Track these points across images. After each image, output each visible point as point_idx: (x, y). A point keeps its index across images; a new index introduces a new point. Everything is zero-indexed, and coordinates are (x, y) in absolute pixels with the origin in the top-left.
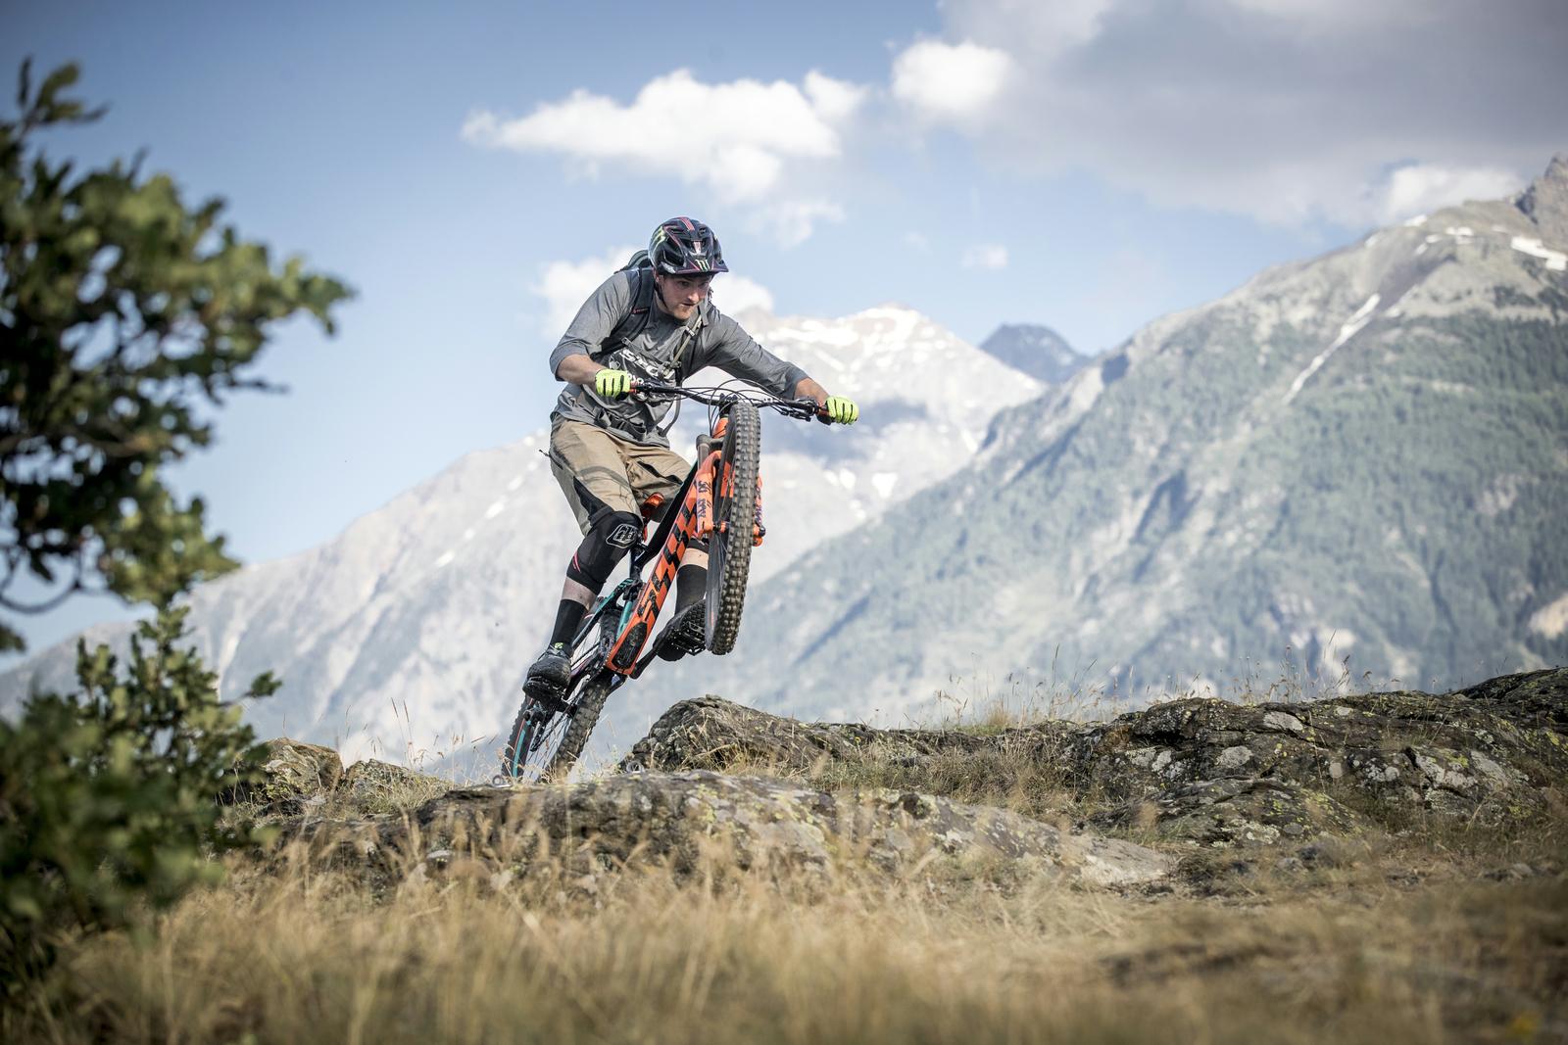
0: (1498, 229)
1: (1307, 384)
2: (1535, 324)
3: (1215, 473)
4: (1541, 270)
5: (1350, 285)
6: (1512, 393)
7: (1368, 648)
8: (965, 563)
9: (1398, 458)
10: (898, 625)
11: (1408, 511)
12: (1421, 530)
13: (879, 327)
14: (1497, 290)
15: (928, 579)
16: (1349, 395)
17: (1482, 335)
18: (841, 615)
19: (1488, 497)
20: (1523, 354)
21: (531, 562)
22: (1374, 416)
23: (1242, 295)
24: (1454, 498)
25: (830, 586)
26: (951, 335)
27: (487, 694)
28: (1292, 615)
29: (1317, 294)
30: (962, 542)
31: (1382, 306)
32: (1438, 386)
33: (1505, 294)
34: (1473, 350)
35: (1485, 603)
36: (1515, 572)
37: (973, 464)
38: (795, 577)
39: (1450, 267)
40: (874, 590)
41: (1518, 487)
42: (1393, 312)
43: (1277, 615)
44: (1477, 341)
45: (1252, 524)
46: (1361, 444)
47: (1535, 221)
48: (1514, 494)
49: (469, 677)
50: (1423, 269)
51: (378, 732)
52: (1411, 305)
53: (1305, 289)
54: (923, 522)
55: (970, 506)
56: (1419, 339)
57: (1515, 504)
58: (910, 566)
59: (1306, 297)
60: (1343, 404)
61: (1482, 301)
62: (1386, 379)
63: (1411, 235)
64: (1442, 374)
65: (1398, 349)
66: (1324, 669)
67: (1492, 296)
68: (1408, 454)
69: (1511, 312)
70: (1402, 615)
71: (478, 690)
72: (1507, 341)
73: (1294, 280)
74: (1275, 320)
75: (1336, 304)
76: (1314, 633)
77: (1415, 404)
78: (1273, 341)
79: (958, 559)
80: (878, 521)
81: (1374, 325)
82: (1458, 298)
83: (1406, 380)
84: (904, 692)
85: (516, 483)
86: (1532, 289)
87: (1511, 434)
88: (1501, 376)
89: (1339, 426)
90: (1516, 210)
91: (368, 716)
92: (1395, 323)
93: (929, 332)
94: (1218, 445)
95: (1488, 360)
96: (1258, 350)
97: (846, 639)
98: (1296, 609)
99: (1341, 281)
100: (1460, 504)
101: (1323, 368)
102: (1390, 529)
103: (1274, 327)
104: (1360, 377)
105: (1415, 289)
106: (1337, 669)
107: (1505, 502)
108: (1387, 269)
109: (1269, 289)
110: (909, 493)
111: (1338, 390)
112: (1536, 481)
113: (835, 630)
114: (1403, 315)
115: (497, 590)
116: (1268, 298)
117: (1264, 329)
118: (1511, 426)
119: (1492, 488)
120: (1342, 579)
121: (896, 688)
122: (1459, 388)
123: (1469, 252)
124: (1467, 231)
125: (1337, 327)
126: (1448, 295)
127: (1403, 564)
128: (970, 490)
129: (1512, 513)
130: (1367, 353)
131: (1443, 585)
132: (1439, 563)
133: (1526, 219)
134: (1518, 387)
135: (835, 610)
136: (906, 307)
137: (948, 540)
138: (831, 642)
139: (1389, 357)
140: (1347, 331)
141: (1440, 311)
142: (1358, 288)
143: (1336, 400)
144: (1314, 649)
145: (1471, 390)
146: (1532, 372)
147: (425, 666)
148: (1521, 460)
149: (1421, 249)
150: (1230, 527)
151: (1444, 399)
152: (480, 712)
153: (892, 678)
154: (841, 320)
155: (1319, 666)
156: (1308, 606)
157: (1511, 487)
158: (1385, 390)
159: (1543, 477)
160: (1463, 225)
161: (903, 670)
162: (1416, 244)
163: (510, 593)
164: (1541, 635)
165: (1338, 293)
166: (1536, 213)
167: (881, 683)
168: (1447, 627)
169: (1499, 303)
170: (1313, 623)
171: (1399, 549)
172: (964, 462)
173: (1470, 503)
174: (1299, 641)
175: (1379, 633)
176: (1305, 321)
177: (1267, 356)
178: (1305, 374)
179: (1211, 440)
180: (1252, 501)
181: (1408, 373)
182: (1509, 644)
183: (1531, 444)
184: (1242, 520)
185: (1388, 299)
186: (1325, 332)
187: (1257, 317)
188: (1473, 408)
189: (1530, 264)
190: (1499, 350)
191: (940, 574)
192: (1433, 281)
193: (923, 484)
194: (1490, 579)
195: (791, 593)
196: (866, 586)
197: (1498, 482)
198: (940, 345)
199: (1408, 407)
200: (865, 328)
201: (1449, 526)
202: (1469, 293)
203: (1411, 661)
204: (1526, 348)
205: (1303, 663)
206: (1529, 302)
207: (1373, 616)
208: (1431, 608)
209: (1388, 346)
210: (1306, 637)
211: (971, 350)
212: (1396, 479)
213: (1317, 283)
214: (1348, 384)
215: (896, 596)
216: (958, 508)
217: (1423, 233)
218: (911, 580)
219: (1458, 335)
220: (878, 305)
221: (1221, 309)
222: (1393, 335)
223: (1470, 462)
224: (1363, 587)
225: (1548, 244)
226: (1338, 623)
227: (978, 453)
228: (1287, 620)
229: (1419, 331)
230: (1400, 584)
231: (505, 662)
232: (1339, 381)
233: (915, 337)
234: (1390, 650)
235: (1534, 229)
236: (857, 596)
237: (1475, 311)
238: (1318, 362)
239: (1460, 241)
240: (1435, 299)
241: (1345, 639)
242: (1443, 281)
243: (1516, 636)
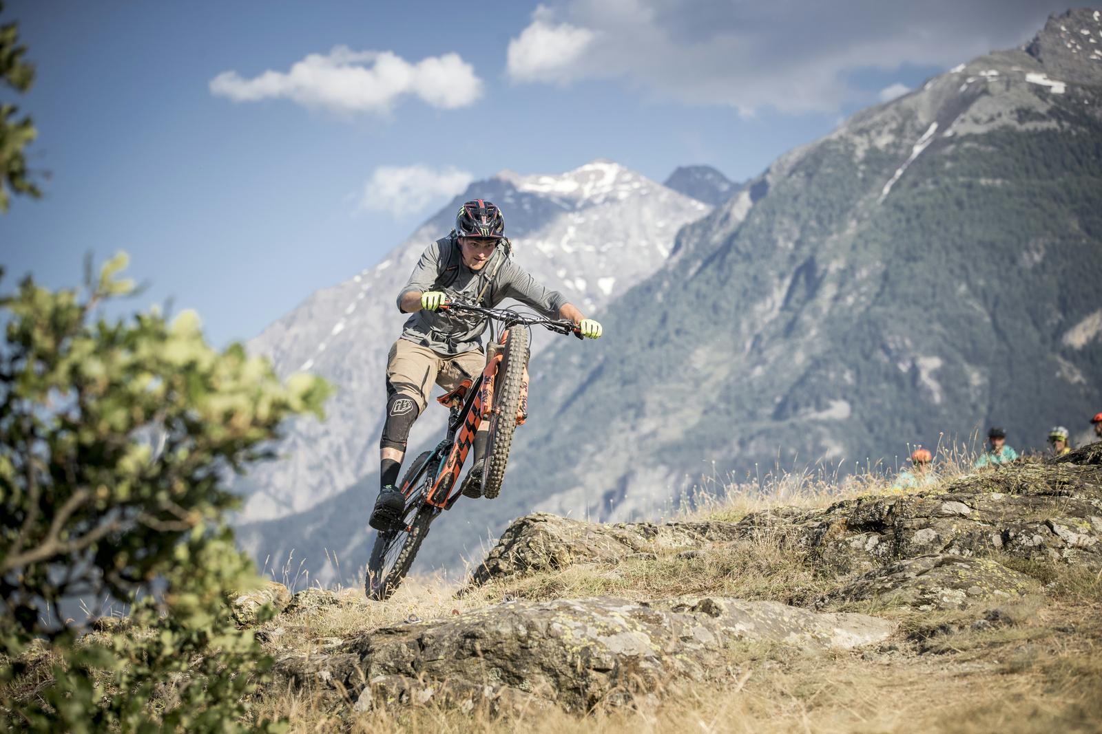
0: (1015, 69)
1: (893, 188)
2: (1047, 132)
3: (835, 257)
4: (1049, 94)
5: (916, 118)
6: (1035, 181)
7: (952, 368)
8: (668, 335)
9: (960, 234)
10: (625, 382)
11: (971, 269)
12: (981, 282)
13: (592, 177)
14: (1019, 111)
15: (643, 349)
16: (922, 194)
17: (1011, 144)
18: (585, 379)
19: (1025, 255)
20: (1040, 154)
21: (367, 362)
22: (941, 207)
23: (843, 131)
24: (1002, 258)
25: (575, 359)
26: (643, 178)
27: (345, 457)
28: (898, 349)
29: (894, 125)
30: (664, 320)
31: (940, 130)
32: (983, 181)
33: (1024, 114)
34: (1006, 155)
35: (1030, 329)
36: (1049, 306)
37: (667, 265)
38: (551, 356)
39: (985, 99)
40: (606, 359)
41: (1046, 247)
42: (949, 133)
43: (887, 351)
44: (1008, 148)
45: (864, 289)
46: (934, 227)
47: (1040, 61)
48: (1043, 252)
49: (331, 445)
50: (965, 102)
51: (272, 490)
52: (960, 127)
53: (885, 123)
54: (636, 309)
55: (667, 296)
56: (968, 150)
57: (1044, 258)
58: (629, 341)
59: (886, 129)
60: (919, 200)
61: (1008, 120)
62: (947, 180)
63: (956, 79)
64: (986, 174)
65: (954, 158)
66: (924, 384)
67: (1015, 116)
68: (968, 231)
69: (1030, 126)
70: (973, 342)
71: (338, 455)
72: (1028, 146)
73: (878, 118)
74: (866, 146)
75: (908, 132)
76: (913, 360)
77: (969, 196)
78: (866, 161)
79: (662, 333)
80: (605, 311)
81: (937, 143)
82: (992, 119)
83: (961, 179)
84: (633, 428)
85: (351, 309)
86: (1043, 109)
87: (1037, 210)
88: (1027, 170)
89: (918, 216)
90: (1027, 55)
91: (264, 478)
92: (950, 140)
93: (628, 177)
94: (835, 237)
95: (1017, 160)
96: (857, 169)
97: (590, 396)
98: (900, 345)
99: (910, 115)
100: (1007, 261)
101: (903, 176)
102: (960, 284)
103: (866, 151)
104: (929, 181)
105: (962, 116)
106: (933, 385)
107: (1037, 258)
108: (941, 103)
109: (861, 125)
110: (624, 290)
111: (915, 191)
112: (1058, 241)
113: (582, 389)
114: (955, 134)
115: (345, 384)
116: (860, 132)
117: (860, 153)
118: (1036, 205)
119: (1028, 249)
120: (930, 321)
121: (627, 425)
122: (998, 182)
123: (997, 87)
124: (994, 73)
125: (910, 148)
126: (985, 118)
127: (971, 307)
128: (666, 284)
129: (1043, 265)
130: (932, 164)
131: (1000, 320)
132: (996, 304)
133: (1035, 61)
134: (1039, 178)
135: (580, 376)
136: (609, 161)
137: (654, 320)
138: (580, 399)
139: (948, 165)
140: (918, 149)
141: (980, 130)
142: (922, 119)
143: (914, 198)
144: (915, 371)
145: (1007, 182)
146: (1048, 166)
147: (300, 442)
148: (1046, 227)
149: (963, 88)
150: (849, 293)
151: (990, 190)
152: (341, 470)
153: (624, 419)
154: (566, 175)
155: (919, 384)
156: (908, 342)
157: (1041, 247)
158: (947, 188)
159: (1062, 238)
160: (991, 69)
161: (632, 413)
162: (959, 85)
163: (354, 385)
164: (1071, 347)
165: (909, 123)
166: (1041, 55)
167: (618, 424)
168: (1005, 348)
169: (1021, 120)
170: (912, 354)
171: (967, 297)
172: (660, 264)
173: (1013, 261)
174: (904, 367)
175: (959, 357)
176: (888, 145)
177: (864, 172)
178: (891, 182)
179: (830, 234)
180: (863, 273)
181: (963, 175)
182: (1050, 356)
183: (1053, 216)
184: (857, 287)
185: (944, 124)
186: (902, 152)
187: (854, 146)
188: (1009, 194)
189: (1040, 91)
190: (1024, 153)
191: (651, 344)
192: (974, 110)
193: (633, 283)
194: (1032, 312)
195: (549, 367)
196: (601, 357)
197: (1031, 244)
198: (636, 185)
199: (965, 198)
200: (583, 178)
201: (1000, 278)
202: (1000, 115)
203: (983, 374)
204: (1042, 149)
205: (908, 383)
206: (1041, 117)
207: (953, 345)
208: (993, 336)
209: (947, 158)
210: (909, 364)
211: (658, 187)
212: (960, 249)
213: (894, 118)
214: (921, 185)
215: (622, 362)
216: (659, 297)
217: (964, 77)
218: (632, 349)
219: (994, 145)
220: (590, 161)
221: (828, 142)
222: (950, 149)
223: (1011, 232)
224: (945, 326)
225: (1051, 76)
226: (929, 353)
227: (670, 257)
228: (894, 354)
229: (967, 145)
230: (970, 321)
231: (355, 433)
232: (915, 184)
233: (618, 181)
234: (967, 368)
235: (1040, 67)
236: (595, 365)
237: (1005, 127)
238: (899, 172)
239: (990, 80)
240: (977, 121)
241: (934, 363)
242: (981, 108)
243: (1054, 350)
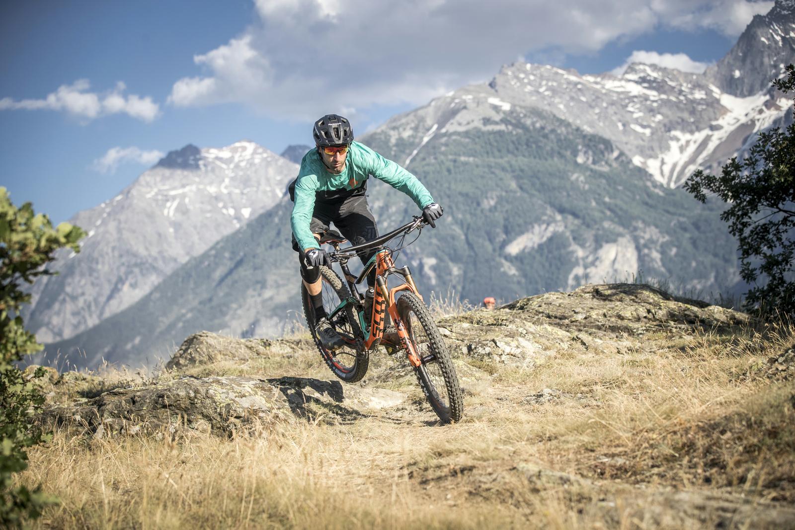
0: (482, 95)
1: (412, 161)
2: (500, 133)
3: (378, 199)
4: (501, 110)
5: (425, 121)
6: (492, 159)
7: (442, 264)
8: (281, 242)
9: (449, 188)
10: (255, 269)
11: (454, 208)
12: (460, 216)
13: (240, 150)
14: (484, 119)
15: (266, 250)
16: (428, 165)
17: (479, 137)
18: (233, 266)
19: (485, 201)
20: (495, 144)
21: (107, 254)
22: (439, 172)
23: (384, 128)
24: (472, 203)
25: (227, 255)
26: (269, 151)
27: (93, 308)
28: (412, 253)
29: (413, 125)
30: (279, 233)
31: (439, 129)
32: (463, 159)
33: (487, 121)
34: (476, 144)
35: (487, 243)
36: (498, 230)
37: (281, 202)
38: (213, 252)
39: (464, 112)
40: (245, 255)
41: (497, 197)
42: (444, 131)
43: (406, 254)
44: (477, 140)
45: (393, 218)
46: (434, 184)
47: (496, 91)
48: (495, 200)
49: (85, 301)
50: (454, 113)
51: (51, 326)
52: (450, 127)
53: (408, 124)
54: (263, 227)
55: (281, 219)
56: (454, 141)
57: (497, 203)
58: (258, 245)
59: (408, 127)
60: (426, 168)
61: (478, 124)
62: (442, 157)
63: (448, 100)
64: (464, 154)
65: (446, 145)
66: (426, 274)
67: (482, 121)
68: (453, 186)
69: (490, 128)
70: (455, 250)
71: (89, 307)
72: (489, 139)
73: (404, 121)
74: (397, 137)
75: (421, 129)
76: (420, 260)
77: (455, 167)
78: (397, 145)
79: (278, 241)
80: (245, 228)
81: (437, 136)
82: (468, 123)
83: (450, 157)
84: (260, 295)
85: (99, 223)
86: (497, 118)
87: (493, 176)
88: (488, 153)
89: (425, 177)
90: (489, 88)
91: (46, 319)
92: (445, 135)
93: (260, 150)
94: (378, 188)
95: (482, 147)
96: (391, 150)
97: (235, 276)
98: (413, 251)
99: (422, 120)
100: (475, 204)
101: (417, 154)
102: (448, 217)
103: (397, 140)
104: (432, 157)
105: (452, 121)
106: (431, 274)
107: (492, 203)
108: (440, 114)
109: (394, 124)
110: (256, 215)
111: (424, 163)
112: (504, 194)
113: (231, 272)
114: (447, 132)
115: (94, 266)
116: (394, 128)
117: (393, 141)
118: (493, 173)
119: (487, 198)
120: (430, 237)
121: (255, 293)
122: (471, 159)
123: (471, 105)
124: (470, 97)
125: (422, 138)
126: (464, 122)
127: (454, 230)
128: (280, 213)
129: (495, 207)
130: (434, 148)
131: (470, 237)
132: (468, 229)
133: (493, 91)
134: (494, 157)
135: (230, 264)
136: (250, 141)
137: (273, 233)
138: (230, 278)
139: (443, 149)
140: (426, 139)
141: (461, 129)
142: (429, 122)
143: (423, 167)
144: (421, 266)
145: (476, 159)
146: (499, 151)
147: (68, 299)
148: (497, 185)
149: (453, 105)
150: (385, 220)
151: (465, 164)
152: (91, 316)
153: (255, 290)
154: (224, 148)
155: (423, 273)
156: (418, 249)
157: (494, 197)
158: (442, 162)
159: (507, 192)
160: (469, 94)
161: (259, 286)
162: (450, 103)
163: (100, 267)
164: (510, 255)
165: (421, 124)
166: (497, 88)
167: (250, 292)
168: (472, 254)
169: (485, 124)
170: (420, 256)
171: (452, 224)
172: (277, 201)
173: (478, 204)
174: (415, 264)
175: (446, 258)
176: (409, 137)
177: (395, 151)
178: (410, 158)
179: (375, 186)
180: (393, 209)
181: (451, 154)
182: (498, 259)
183: (501, 179)
184: (389, 217)
185: (441, 125)
186: (417, 140)
187: (390, 136)
188: (477, 166)
189: (496, 108)
190: (486, 143)
191: (271, 247)
192: (458, 117)
193: (261, 211)
194: (488, 233)
195: (212, 259)
196: (242, 254)
197: (489, 195)
198: (265, 155)
199: (452, 167)
200: (235, 150)
201: (471, 214)
202: (473, 121)
203: (460, 268)
204: (497, 141)
205: (417, 272)
206: (496, 123)
207: (443, 251)
208: (466, 247)
209: (443, 144)
210: (418, 262)
211: (277, 157)
212: (449, 197)
213: (413, 121)
214: (427, 160)
215: (254, 257)
216: (276, 220)
217: (453, 99)
218: (259, 250)
219: (469, 138)
220: (239, 141)
221: (375, 134)
222: (444, 140)
223: (477, 188)
224: (439, 240)
225: (502, 100)
226: (430, 255)
227: (283, 197)
228: (410, 256)
229: (454, 137)
230: (453, 238)
231: (99, 294)
232: (424, 159)
233: (255, 152)
234: (451, 264)
235: (496, 93)
236: (238, 258)
237: (475, 128)
238: (415, 152)
239: (468, 101)
240: (460, 124)
241: (432, 261)
242: (462, 117)
243: (500, 255)
